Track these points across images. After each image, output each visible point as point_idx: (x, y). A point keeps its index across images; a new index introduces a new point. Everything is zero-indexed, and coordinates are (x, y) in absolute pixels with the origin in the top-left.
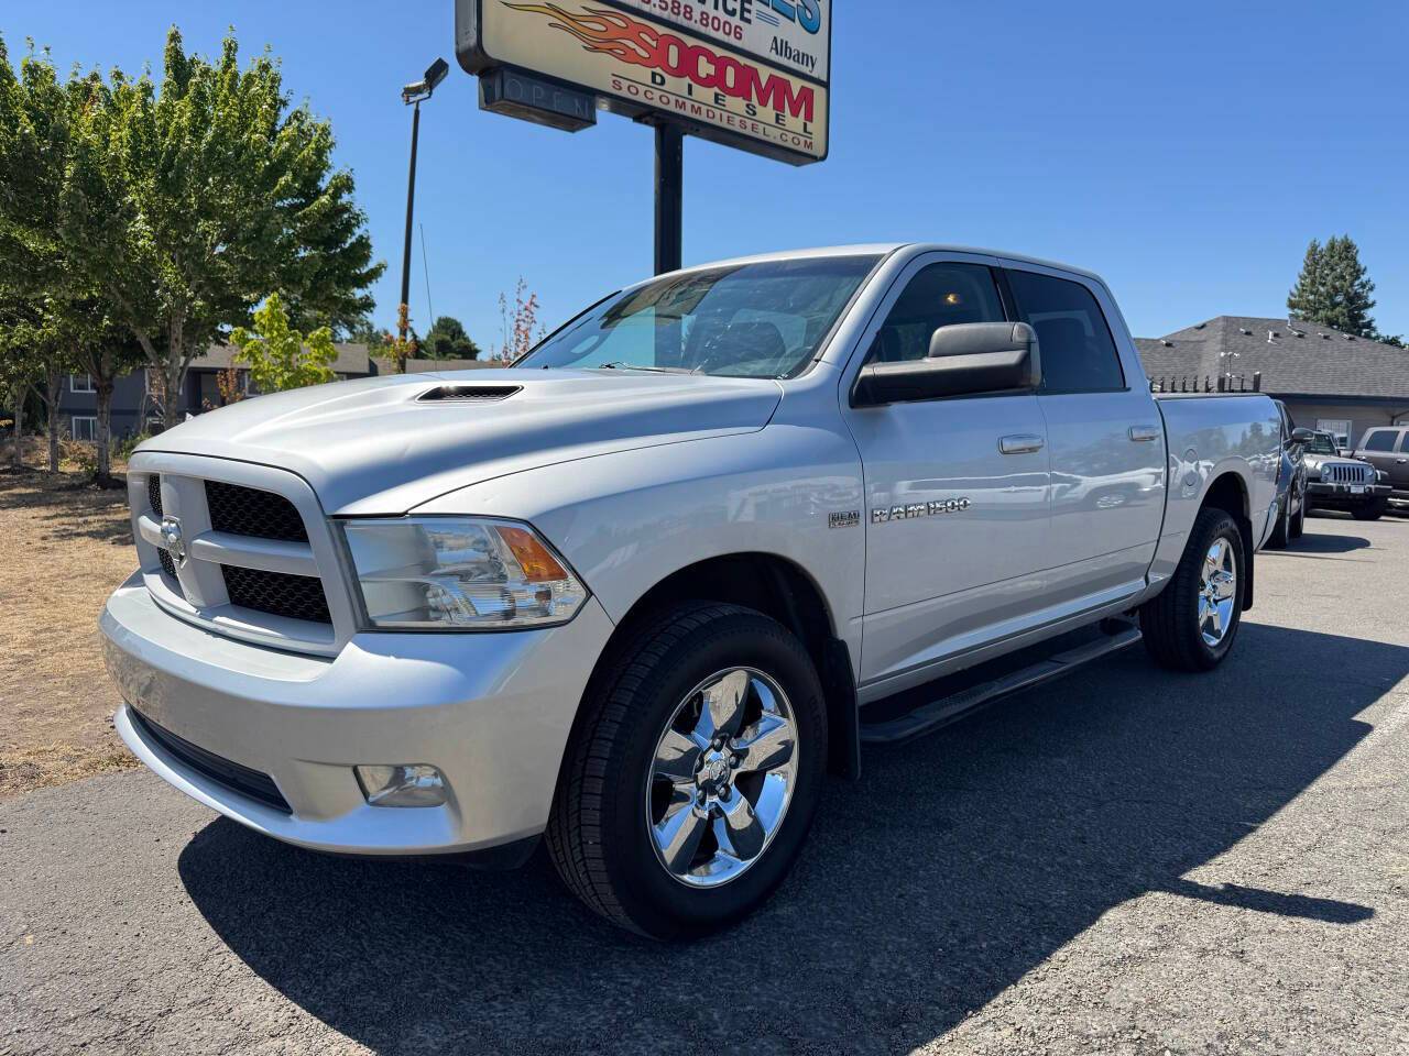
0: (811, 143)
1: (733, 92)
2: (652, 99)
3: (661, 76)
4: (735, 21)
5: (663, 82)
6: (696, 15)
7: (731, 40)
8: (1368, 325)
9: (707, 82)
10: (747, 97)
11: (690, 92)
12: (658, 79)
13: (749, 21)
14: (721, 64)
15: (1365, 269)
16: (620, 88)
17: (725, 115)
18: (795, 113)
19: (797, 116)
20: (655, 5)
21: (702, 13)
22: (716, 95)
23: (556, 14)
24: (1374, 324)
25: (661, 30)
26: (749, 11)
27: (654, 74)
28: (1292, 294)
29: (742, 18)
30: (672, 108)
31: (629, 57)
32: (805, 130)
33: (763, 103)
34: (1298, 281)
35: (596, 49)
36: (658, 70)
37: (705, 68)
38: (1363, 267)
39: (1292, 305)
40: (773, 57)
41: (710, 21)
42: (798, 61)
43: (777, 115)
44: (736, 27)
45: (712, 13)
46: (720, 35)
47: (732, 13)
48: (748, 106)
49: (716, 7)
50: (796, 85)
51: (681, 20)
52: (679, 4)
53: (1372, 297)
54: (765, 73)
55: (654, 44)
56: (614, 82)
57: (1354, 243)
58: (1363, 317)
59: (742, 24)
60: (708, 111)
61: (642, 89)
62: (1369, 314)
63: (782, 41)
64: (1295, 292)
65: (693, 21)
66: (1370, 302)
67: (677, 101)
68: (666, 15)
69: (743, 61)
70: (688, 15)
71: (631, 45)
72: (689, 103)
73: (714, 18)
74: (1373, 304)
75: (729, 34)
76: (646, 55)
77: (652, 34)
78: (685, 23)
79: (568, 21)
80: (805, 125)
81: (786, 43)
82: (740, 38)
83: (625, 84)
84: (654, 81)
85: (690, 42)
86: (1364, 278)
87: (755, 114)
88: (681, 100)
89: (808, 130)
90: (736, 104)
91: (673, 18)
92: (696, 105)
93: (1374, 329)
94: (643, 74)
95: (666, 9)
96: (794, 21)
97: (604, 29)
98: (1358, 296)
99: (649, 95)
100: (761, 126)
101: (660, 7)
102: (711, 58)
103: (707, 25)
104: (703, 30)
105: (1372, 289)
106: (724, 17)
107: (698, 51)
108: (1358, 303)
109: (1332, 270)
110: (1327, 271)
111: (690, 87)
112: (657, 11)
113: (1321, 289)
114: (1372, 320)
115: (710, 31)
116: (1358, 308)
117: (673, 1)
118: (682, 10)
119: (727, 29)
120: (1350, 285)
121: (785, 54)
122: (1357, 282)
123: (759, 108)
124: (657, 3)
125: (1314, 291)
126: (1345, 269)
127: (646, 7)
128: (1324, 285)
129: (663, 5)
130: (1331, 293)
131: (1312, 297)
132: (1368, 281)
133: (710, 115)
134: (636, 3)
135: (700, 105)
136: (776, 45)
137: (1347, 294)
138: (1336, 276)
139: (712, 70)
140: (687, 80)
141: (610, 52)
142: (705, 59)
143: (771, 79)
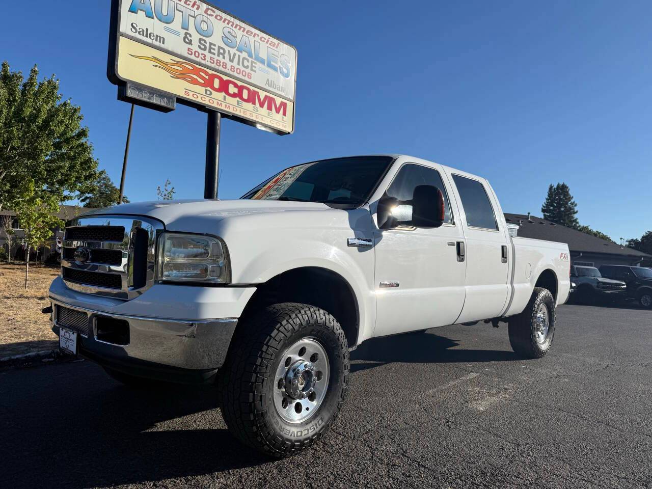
0: (286, 126)
1: (247, 101)
2: (205, 100)
3: (209, 91)
4: (248, 71)
5: (211, 94)
6: (229, 67)
7: (246, 79)
8: (575, 221)
9: (234, 95)
10: (254, 103)
11: (225, 99)
12: (208, 93)
13: (255, 71)
14: (241, 89)
15: (572, 197)
16: (189, 95)
17: (242, 110)
18: (278, 111)
19: (279, 113)
20: (208, 61)
21: (232, 66)
22: (238, 101)
23: (157, 61)
24: (578, 221)
25: (211, 72)
26: (255, 67)
27: (206, 91)
28: (543, 206)
29: (252, 70)
30: (215, 105)
31: (195, 82)
32: (282, 120)
33: (262, 105)
34: (545, 201)
35: (177, 78)
37: (232, 89)
38: (571, 196)
39: (543, 211)
40: (267, 87)
41: (235, 70)
42: (280, 90)
43: (269, 112)
44: (249, 73)
45: (237, 66)
46: (240, 76)
47: (247, 67)
48: (254, 107)
49: (239, 64)
50: (278, 101)
51: (221, 68)
52: (220, 61)
53: (576, 209)
54: (263, 95)
55: (207, 77)
56: (185, 92)
57: (567, 186)
58: (573, 218)
59: (252, 72)
60: (233, 108)
61: (200, 96)
63: (271, 81)
64: (545, 205)
65: (227, 69)
66: (575, 211)
67: (218, 102)
68: (213, 66)
69: (252, 88)
70: (224, 67)
71: (195, 77)
72: (224, 104)
73: (237, 69)
74: (577, 212)
75: (245, 76)
76: (203, 82)
77: (206, 73)
78: (223, 70)
79: (162, 64)
80: (283, 118)
81: (274, 82)
82: (250, 78)
83: (191, 93)
84: (206, 93)
85: (225, 78)
86: (572, 201)
87: (257, 111)
88: (220, 102)
89: (284, 120)
90: (249, 106)
91: (217, 67)
92: (228, 105)
93: (578, 223)
94: (202, 90)
95: (213, 63)
96: (277, 72)
97: (182, 69)
98: (570, 209)
99: (203, 99)
100: (260, 117)
101: (210, 62)
102: (236, 85)
103: (234, 71)
104: (232, 73)
105: (576, 205)
106: (242, 69)
107: (229, 82)
108: (570, 211)
109: (559, 197)
110: (557, 197)
111: (225, 97)
112: (209, 64)
113: (555, 205)
114: (576, 219)
115: (235, 74)
116: (571, 214)
117: (217, 60)
118: (221, 64)
119: (244, 74)
120: (567, 203)
121: (273, 87)
122: (569, 203)
123: (260, 109)
124: (209, 60)
125: (552, 206)
126: (564, 197)
127: (203, 62)
128: (556, 203)
129: (212, 61)
130: (559, 206)
131: (551, 208)
132: (574, 202)
133: (235, 109)
134: (198, 60)
135: (230, 105)
136: (269, 82)
137: (565, 207)
138: (561, 199)
139: (236, 90)
140: (223, 94)
141: (184, 79)
142: (233, 86)
143: (266, 97)
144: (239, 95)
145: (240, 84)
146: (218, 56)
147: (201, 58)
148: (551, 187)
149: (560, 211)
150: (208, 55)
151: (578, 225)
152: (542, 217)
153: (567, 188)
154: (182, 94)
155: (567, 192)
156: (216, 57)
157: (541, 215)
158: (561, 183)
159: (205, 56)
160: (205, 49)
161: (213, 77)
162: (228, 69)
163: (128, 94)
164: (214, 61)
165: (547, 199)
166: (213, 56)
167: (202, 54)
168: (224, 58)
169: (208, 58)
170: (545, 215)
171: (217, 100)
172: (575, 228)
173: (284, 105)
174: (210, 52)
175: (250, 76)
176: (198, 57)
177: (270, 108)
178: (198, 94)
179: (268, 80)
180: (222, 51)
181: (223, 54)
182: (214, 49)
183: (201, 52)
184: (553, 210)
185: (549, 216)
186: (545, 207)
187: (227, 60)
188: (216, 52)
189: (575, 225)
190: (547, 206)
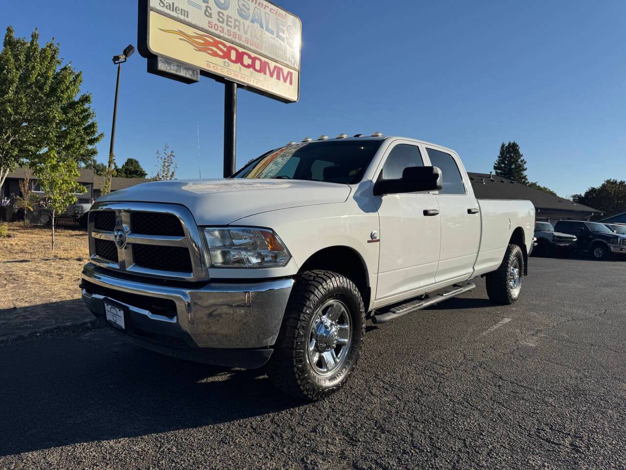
1: (259, 71)
2: (223, 72)
3: (228, 63)
4: (259, 42)
5: (228, 66)
6: (243, 39)
9: (248, 66)
10: (265, 73)
11: (240, 70)
12: (226, 64)
14: (254, 60)
16: (210, 67)
17: (255, 80)
18: (286, 80)
19: (286, 83)
20: (225, 34)
21: (246, 38)
22: (252, 72)
23: (183, 35)
25: (228, 44)
27: (224, 62)
30: (232, 76)
31: (215, 54)
32: (289, 89)
33: (271, 76)
35: (199, 50)
36: (227, 60)
37: (247, 61)
38: (521, 154)
41: (249, 41)
43: (278, 82)
45: (250, 38)
46: (253, 48)
48: (265, 77)
49: (251, 36)
51: (237, 40)
52: (236, 34)
53: (525, 166)
54: (272, 65)
56: (207, 64)
58: (522, 174)
60: (247, 78)
61: (219, 68)
62: (525, 173)
66: (525, 168)
68: (230, 38)
69: (263, 59)
70: (239, 39)
71: (215, 49)
72: (239, 75)
74: (526, 169)
76: (222, 53)
77: (225, 46)
78: (238, 41)
79: (187, 37)
80: (289, 86)
83: (212, 65)
84: (224, 64)
86: (522, 158)
87: (268, 81)
88: (236, 73)
90: (260, 76)
91: (233, 39)
92: (243, 75)
93: (527, 179)
95: (230, 35)
96: (285, 42)
97: (204, 42)
98: (520, 166)
99: (222, 70)
100: (270, 86)
101: (228, 35)
103: (248, 43)
104: (246, 45)
105: (525, 163)
106: (255, 40)
108: (520, 168)
109: (510, 155)
110: (508, 155)
111: (240, 68)
112: (226, 36)
113: (506, 162)
114: (526, 176)
115: (249, 45)
116: (521, 171)
117: (233, 33)
118: (237, 36)
119: (256, 45)
120: (517, 161)
122: (519, 160)
123: (269, 79)
124: (227, 33)
125: (504, 163)
127: (222, 34)
128: (507, 161)
129: (229, 34)
130: (510, 164)
131: (503, 165)
133: (249, 80)
134: (217, 32)
135: (245, 76)
137: (516, 164)
138: (511, 157)
139: (250, 62)
140: (238, 65)
141: (206, 51)
142: (247, 57)
143: (275, 67)
144: (252, 66)
145: (253, 55)
146: (235, 28)
147: (220, 31)
148: (503, 146)
149: (511, 169)
150: (226, 28)
151: (527, 182)
153: (517, 146)
154: (205, 66)
155: (517, 150)
156: (232, 30)
158: (512, 142)
159: (223, 29)
160: (223, 22)
161: (230, 49)
162: (243, 41)
163: (159, 67)
164: (231, 34)
165: (499, 157)
166: (229, 28)
167: (221, 27)
168: (239, 30)
169: (226, 31)
170: (496, 172)
171: (233, 71)
173: (291, 74)
174: (227, 25)
176: (217, 30)
177: (278, 78)
178: (217, 65)
180: (237, 23)
181: (239, 27)
182: (231, 22)
183: (220, 24)
184: (505, 167)
185: (501, 173)
187: (242, 32)
188: (232, 24)
189: (524, 182)
190: (499, 163)
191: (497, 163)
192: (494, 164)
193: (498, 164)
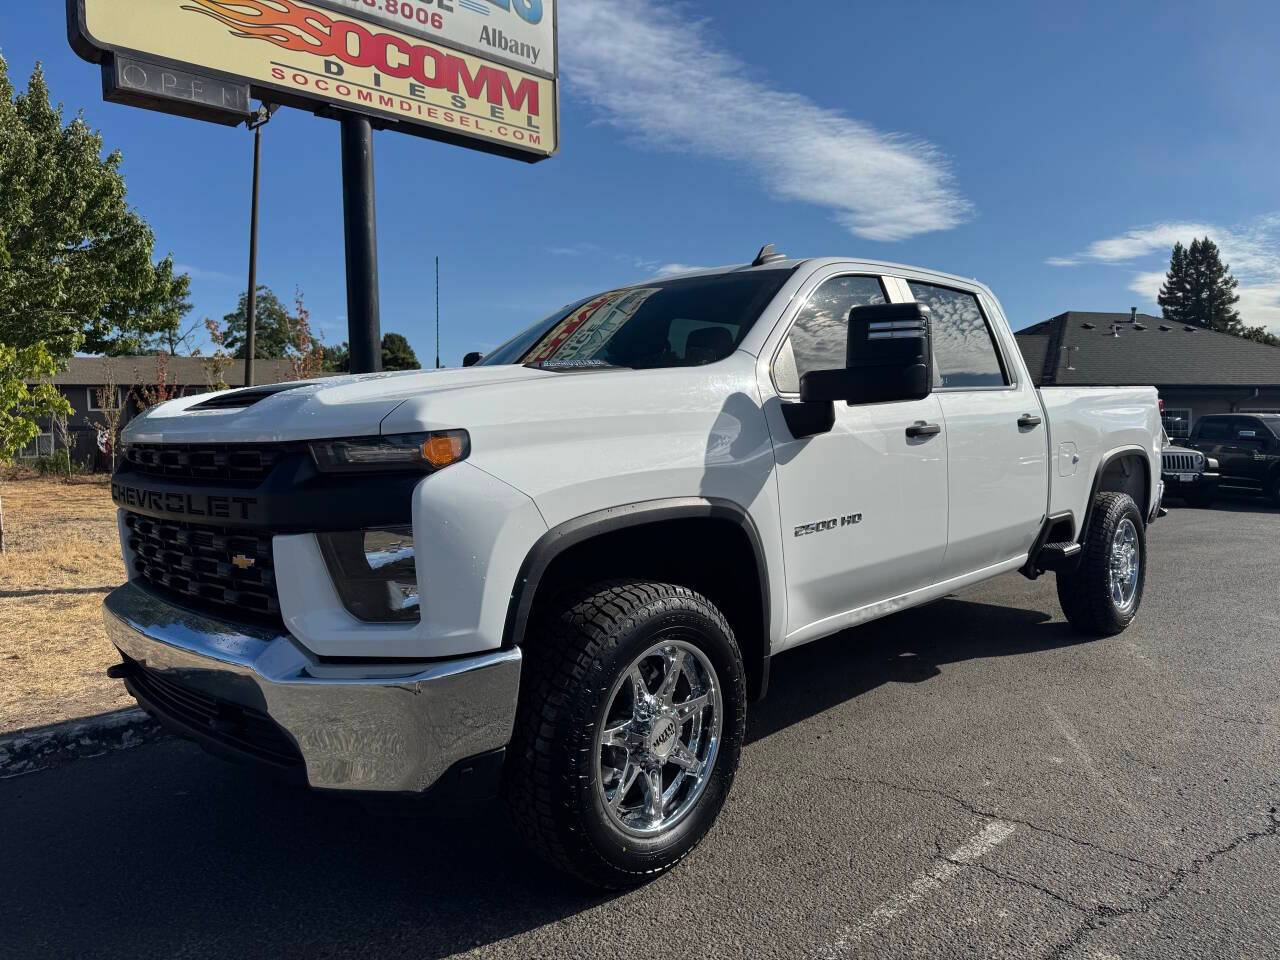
0: (538, 138)
1: (434, 83)
2: (326, 89)
3: (337, 65)
4: (432, 8)
5: (341, 71)
7: (429, 28)
8: (1233, 318)
9: (400, 72)
10: (454, 88)
11: (377, 82)
12: (334, 69)
13: (450, 9)
14: (417, 55)
15: (1226, 268)
16: (283, 77)
17: (425, 106)
18: (516, 105)
19: (519, 109)
22: (412, 86)
24: (1239, 317)
25: (335, 17)
27: (328, 64)
29: (440, 6)
30: (353, 99)
31: (294, 44)
32: (530, 124)
33: (474, 93)
34: (1165, 279)
35: (247, 35)
36: (333, 59)
37: (395, 57)
38: (1224, 264)
40: (484, 47)
41: (399, 7)
42: (517, 52)
43: (493, 108)
44: (434, 15)
46: (413, 23)
48: (454, 98)
50: (515, 79)
51: (360, 6)
53: (1235, 292)
54: (474, 66)
55: (327, 30)
56: (274, 70)
57: (1214, 244)
58: (1229, 312)
59: (443, 12)
60: (402, 102)
61: (312, 79)
62: (1234, 308)
63: (494, 31)
65: (376, 7)
66: (1234, 297)
67: (360, 92)
69: (444, 51)
71: (296, 31)
72: (376, 95)
73: (404, 5)
74: (1236, 299)
75: (425, 22)
76: (317, 42)
77: (325, 21)
78: (366, 9)
80: (529, 119)
81: (500, 33)
82: (440, 27)
83: (289, 73)
84: (328, 70)
85: (374, 30)
86: (1226, 276)
87: (464, 106)
88: (365, 91)
89: (533, 123)
90: (440, 96)
91: (350, 4)
92: (386, 97)
93: (1239, 322)
94: (316, 63)
96: (508, 9)
97: (259, 13)
98: (1222, 293)
99: (322, 85)
100: (472, 120)
102: (403, 47)
103: (395, 12)
104: (390, 17)
105: (1235, 285)
106: (417, 5)
107: (384, 40)
108: (1222, 298)
109: (1197, 269)
110: (1192, 270)
111: (377, 77)
113: (1188, 287)
114: (1237, 314)
115: (399, 19)
116: (1223, 303)
119: (422, 17)
120: (1215, 282)
121: (500, 45)
122: (1220, 280)
123: (469, 101)
125: (1183, 290)
126: (1208, 268)
128: (1189, 283)
130: (1198, 288)
131: (1180, 294)
132: (1231, 278)
133: (406, 106)
135: (393, 95)
136: (488, 35)
137: (1211, 290)
138: (1200, 274)
139: (405, 59)
140: (373, 70)
141: (267, 37)
142: (396, 49)
143: (483, 69)
144: (413, 70)
145: (413, 42)
148: (1177, 250)
149: (1199, 301)
151: (1239, 327)
152: (1161, 315)
154: (266, 76)
155: (1215, 257)
157: (1158, 312)
158: (1201, 240)
161: (342, 29)
162: (380, 8)
163: (120, 83)
165: (1170, 277)
170: (1165, 311)
171: (356, 85)
172: (1234, 332)
173: (530, 89)
175: (436, 21)
177: (494, 98)
178: (304, 71)
179: (485, 29)
184: (1185, 298)
185: (1175, 312)
186: (1164, 293)
189: (1233, 327)
190: (1170, 291)
191: (1165, 290)
192: (1158, 293)
193: (1168, 293)
